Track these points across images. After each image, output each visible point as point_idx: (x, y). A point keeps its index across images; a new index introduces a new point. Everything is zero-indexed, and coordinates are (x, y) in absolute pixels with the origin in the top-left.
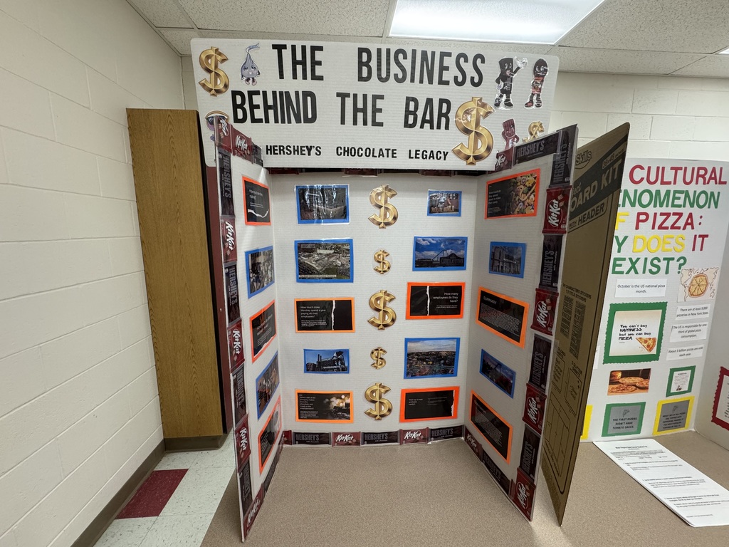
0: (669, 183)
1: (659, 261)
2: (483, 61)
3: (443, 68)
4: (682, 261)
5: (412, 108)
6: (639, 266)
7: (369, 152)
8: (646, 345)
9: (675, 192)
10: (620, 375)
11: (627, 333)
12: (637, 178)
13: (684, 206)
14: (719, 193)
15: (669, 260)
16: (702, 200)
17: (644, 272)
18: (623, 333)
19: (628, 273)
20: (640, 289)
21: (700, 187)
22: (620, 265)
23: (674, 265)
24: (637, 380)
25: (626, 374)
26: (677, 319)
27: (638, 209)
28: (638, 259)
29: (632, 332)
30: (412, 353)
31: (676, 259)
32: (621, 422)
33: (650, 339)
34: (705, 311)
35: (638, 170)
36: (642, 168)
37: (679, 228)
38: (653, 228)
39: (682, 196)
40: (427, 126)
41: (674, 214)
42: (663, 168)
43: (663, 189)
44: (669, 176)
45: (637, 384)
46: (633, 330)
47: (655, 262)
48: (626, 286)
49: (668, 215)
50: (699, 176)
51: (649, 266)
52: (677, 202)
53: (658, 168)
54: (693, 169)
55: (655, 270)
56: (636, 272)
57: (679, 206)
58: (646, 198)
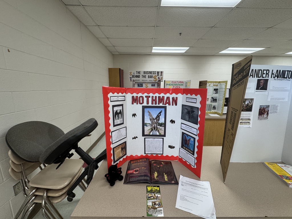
3: (152, 73)
7: (145, 80)
16: (181, 85)
21: (180, 83)
36: (173, 82)
40: (150, 78)
43: (176, 84)
44: (176, 82)
58: (174, 85)
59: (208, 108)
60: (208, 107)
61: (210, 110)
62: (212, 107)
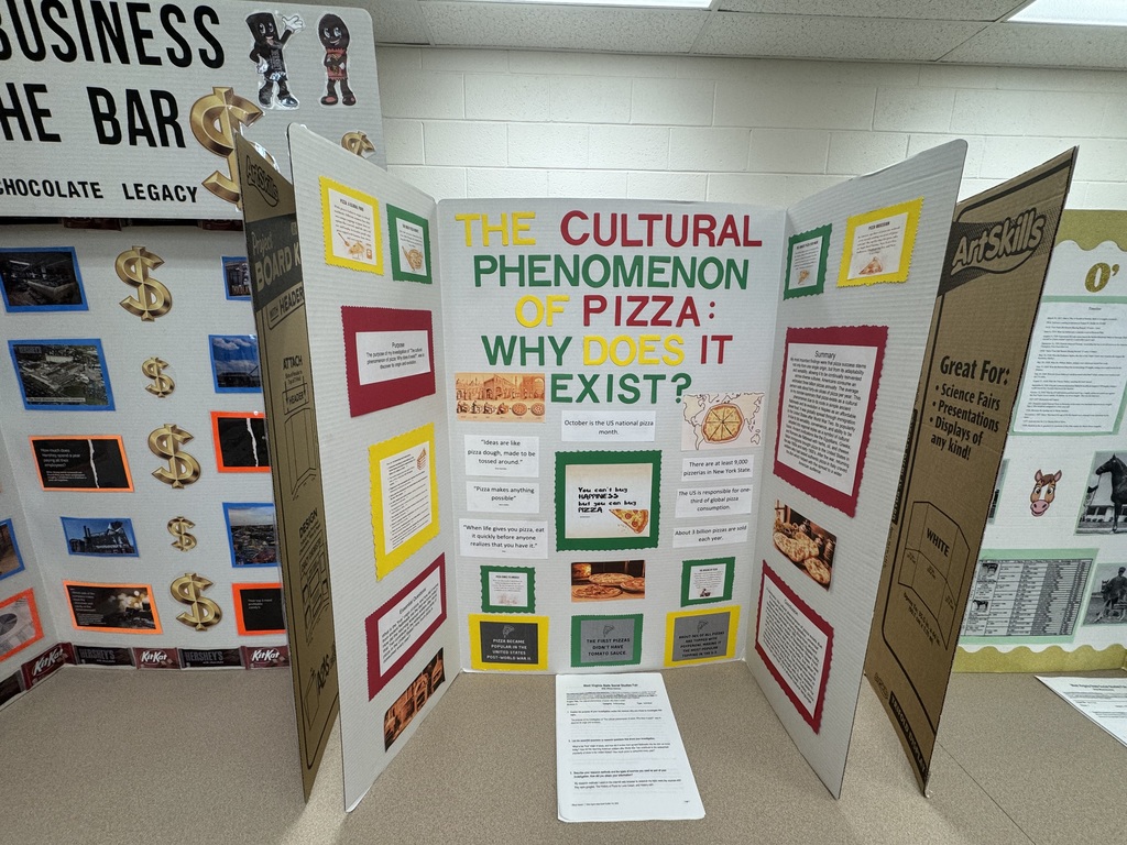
0: (639, 243)
1: (636, 380)
2: (215, 20)
3: (141, 35)
4: (682, 381)
5: (104, 107)
6: (600, 388)
7: (51, 189)
8: (630, 521)
9: (653, 260)
10: (588, 569)
11: (593, 501)
12: (575, 234)
13: (674, 285)
14: (746, 262)
15: (655, 378)
16: (711, 273)
17: (610, 400)
18: (586, 501)
19: (580, 400)
20: (605, 428)
21: (704, 250)
22: (565, 387)
23: (667, 389)
24: (622, 579)
25: (598, 568)
26: (685, 479)
27: (584, 289)
28: (595, 377)
29: (600, 500)
30: (240, 527)
31: (669, 377)
32: (601, 644)
33: (636, 512)
34: (743, 466)
35: (574, 221)
36: (584, 217)
37: (668, 323)
38: (618, 323)
39: (669, 267)
40: (142, 140)
41: (656, 299)
42: (624, 217)
43: (629, 255)
44: (637, 230)
45: (623, 585)
46: (603, 497)
47: (629, 382)
48: (579, 423)
49: (644, 300)
50: (697, 231)
51: (617, 389)
52: (657, 278)
53: (614, 216)
54: (685, 218)
55: (630, 395)
56: (595, 400)
57: (665, 285)
58: (596, 271)
59: (1031, 608)
60: (1035, 595)
61: (1055, 626)
62: (1093, 585)
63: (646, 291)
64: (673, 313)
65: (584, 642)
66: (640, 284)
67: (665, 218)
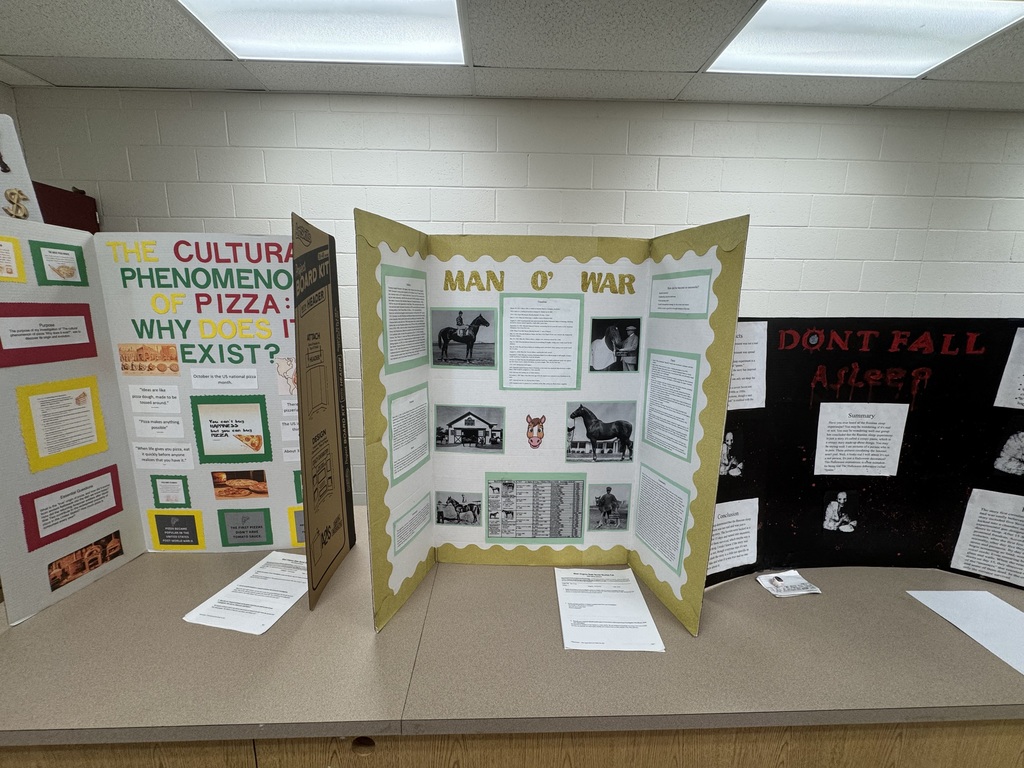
0: (228, 261)
1: (239, 348)
4: (273, 349)
6: (214, 353)
8: (249, 443)
9: (239, 271)
10: (224, 476)
11: (221, 429)
12: (184, 255)
13: (257, 287)
15: (253, 347)
16: (282, 279)
17: (222, 361)
18: (215, 429)
19: (202, 361)
20: (222, 380)
21: (275, 265)
22: (190, 353)
23: (262, 354)
24: (250, 483)
25: (231, 475)
26: (285, 414)
27: (195, 290)
28: (210, 346)
29: (225, 429)
31: (263, 347)
32: (242, 530)
33: (253, 436)
35: (182, 246)
36: (188, 244)
37: (257, 312)
38: (221, 311)
39: (252, 276)
41: (245, 296)
42: (216, 245)
43: (222, 268)
44: (226, 253)
45: (251, 488)
46: (227, 426)
47: (234, 349)
48: (203, 376)
49: (237, 297)
50: (268, 253)
51: (227, 355)
52: (244, 282)
53: (208, 244)
54: (259, 245)
55: (237, 358)
56: (213, 361)
57: (251, 287)
58: (201, 278)
59: (546, 516)
60: (547, 506)
61: (567, 530)
62: (588, 501)
63: (237, 291)
64: (259, 305)
65: (229, 529)
66: (232, 286)
67: (244, 245)
